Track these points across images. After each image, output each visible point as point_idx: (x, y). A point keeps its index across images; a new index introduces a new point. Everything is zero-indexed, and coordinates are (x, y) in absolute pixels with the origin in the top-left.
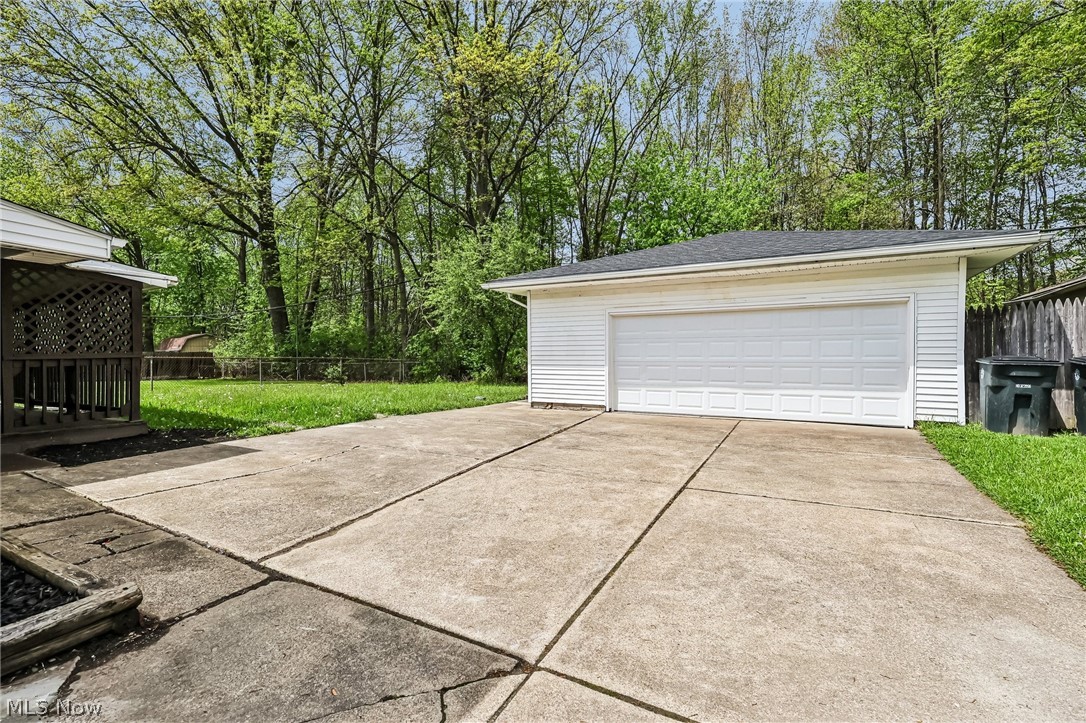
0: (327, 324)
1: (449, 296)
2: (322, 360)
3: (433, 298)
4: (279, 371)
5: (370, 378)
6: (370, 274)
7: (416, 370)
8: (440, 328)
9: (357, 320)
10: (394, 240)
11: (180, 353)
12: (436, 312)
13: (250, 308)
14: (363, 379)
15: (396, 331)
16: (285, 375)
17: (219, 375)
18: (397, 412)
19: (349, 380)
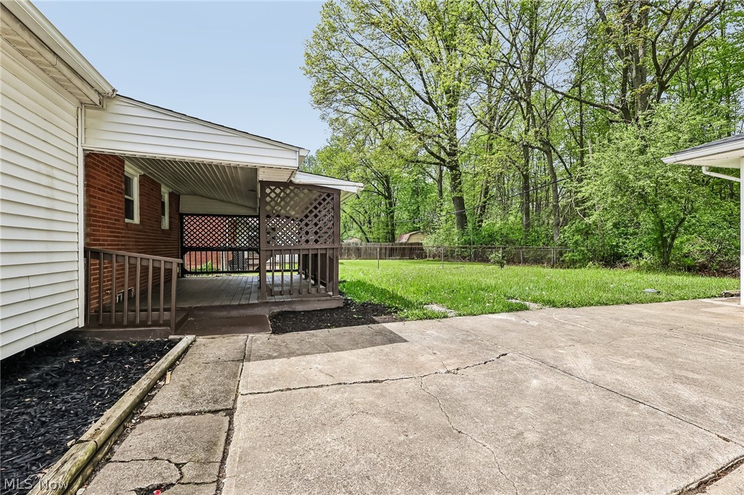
0: (494, 222)
1: (605, 186)
2: (489, 248)
3: (586, 191)
4: (460, 255)
5: (526, 261)
6: (526, 177)
7: (567, 256)
8: (593, 218)
9: (516, 217)
10: (547, 147)
11: (405, 244)
12: (589, 204)
13: (444, 213)
14: (520, 263)
15: (548, 223)
16: (464, 258)
17: (426, 257)
18: (552, 304)
19: (508, 262)
